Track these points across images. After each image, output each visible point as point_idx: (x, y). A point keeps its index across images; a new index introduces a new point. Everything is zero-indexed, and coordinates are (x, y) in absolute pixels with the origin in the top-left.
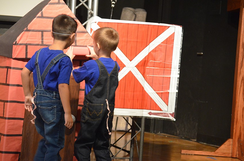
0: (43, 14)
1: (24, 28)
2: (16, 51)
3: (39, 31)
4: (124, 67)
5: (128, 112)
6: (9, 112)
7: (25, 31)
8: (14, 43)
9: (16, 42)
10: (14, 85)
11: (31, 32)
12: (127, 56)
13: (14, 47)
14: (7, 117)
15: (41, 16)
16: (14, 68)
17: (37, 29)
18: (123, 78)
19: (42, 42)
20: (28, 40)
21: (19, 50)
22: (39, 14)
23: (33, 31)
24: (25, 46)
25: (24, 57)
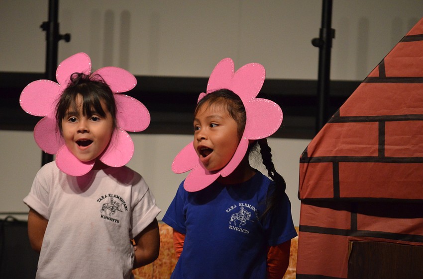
0: (386, 69)
2: (309, 181)
3: (372, 120)
7: (333, 122)
8: (301, 157)
9: (306, 153)
11: (348, 123)
13: (302, 168)
15: (378, 76)
17: (366, 113)
19: (381, 151)
20: (340, 146)
21: (315, 176)
23: (356, 120)
24: (332, 163)
25: (330, 195)
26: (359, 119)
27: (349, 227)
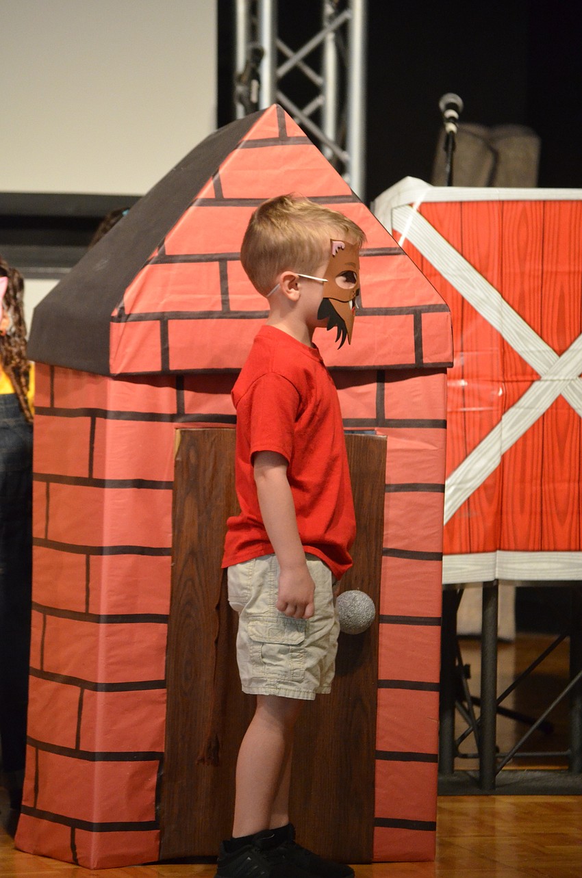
0: (223, 187)
1: (150, 251)
2: (125, 347)
3: (209, 259)
4: (533, 382)
5: (559, 566)
6: (111, 591)
7: (156, 262)
8: (115, 313)
9: (123, 308)
10: (122, 484)
11: (177, 265)
12: (545, 337)
13: (117, 329)
14: (104, 611)
15: (213, 197)
16: (119, 415)
17: (200, 250)
18: (533, 426)
19: (225, 302)
20: (169, 298)
21: (135, 341)
22: (207, 191)
23: (188, 259)
24: (158, 322)
25: (155, 366)
26: (192, 258)
27: (175, 411)
